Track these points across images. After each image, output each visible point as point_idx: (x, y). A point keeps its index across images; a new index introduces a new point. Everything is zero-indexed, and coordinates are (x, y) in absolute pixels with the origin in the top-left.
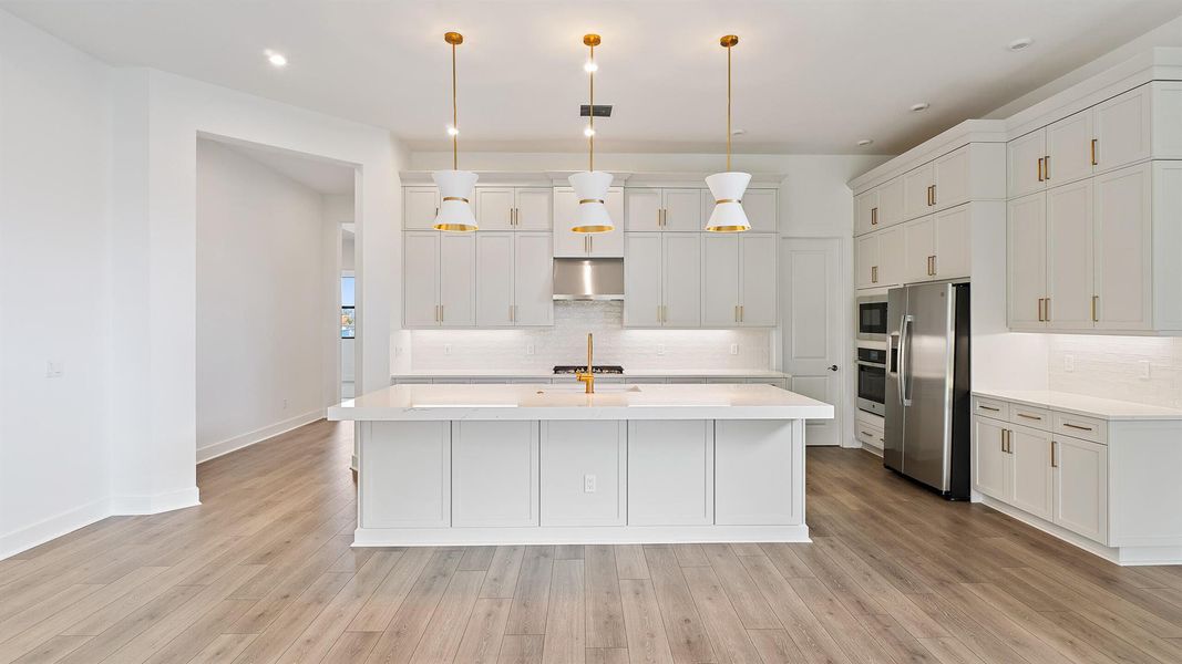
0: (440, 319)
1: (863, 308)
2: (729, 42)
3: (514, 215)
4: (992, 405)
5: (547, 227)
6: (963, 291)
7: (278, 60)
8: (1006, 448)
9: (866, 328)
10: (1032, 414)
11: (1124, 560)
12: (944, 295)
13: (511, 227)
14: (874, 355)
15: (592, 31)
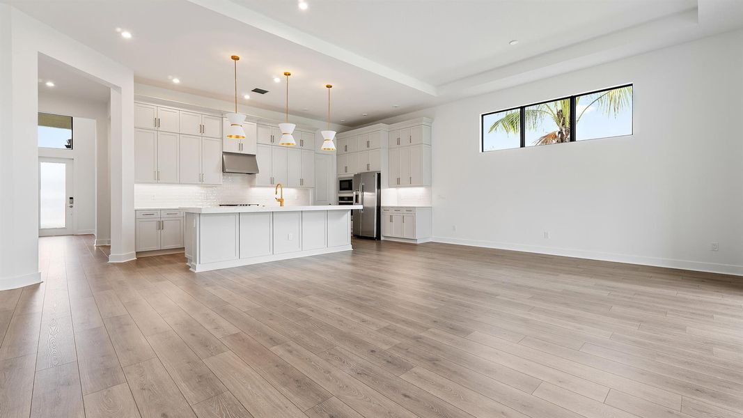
0: (157, 179)
1: (341, 182)
2: (329, 87)
3: (202, 129)
4: (388, 209)
5: (219, 137)
6: (379, 175)
7: (127, 35)
8: (391, 221)
9: (342, 188)
10: (397, 209)
11: (418, 242)
12: (374, 176)
13: (200, 134)
14: (346, 199)
15: (288, 71)
